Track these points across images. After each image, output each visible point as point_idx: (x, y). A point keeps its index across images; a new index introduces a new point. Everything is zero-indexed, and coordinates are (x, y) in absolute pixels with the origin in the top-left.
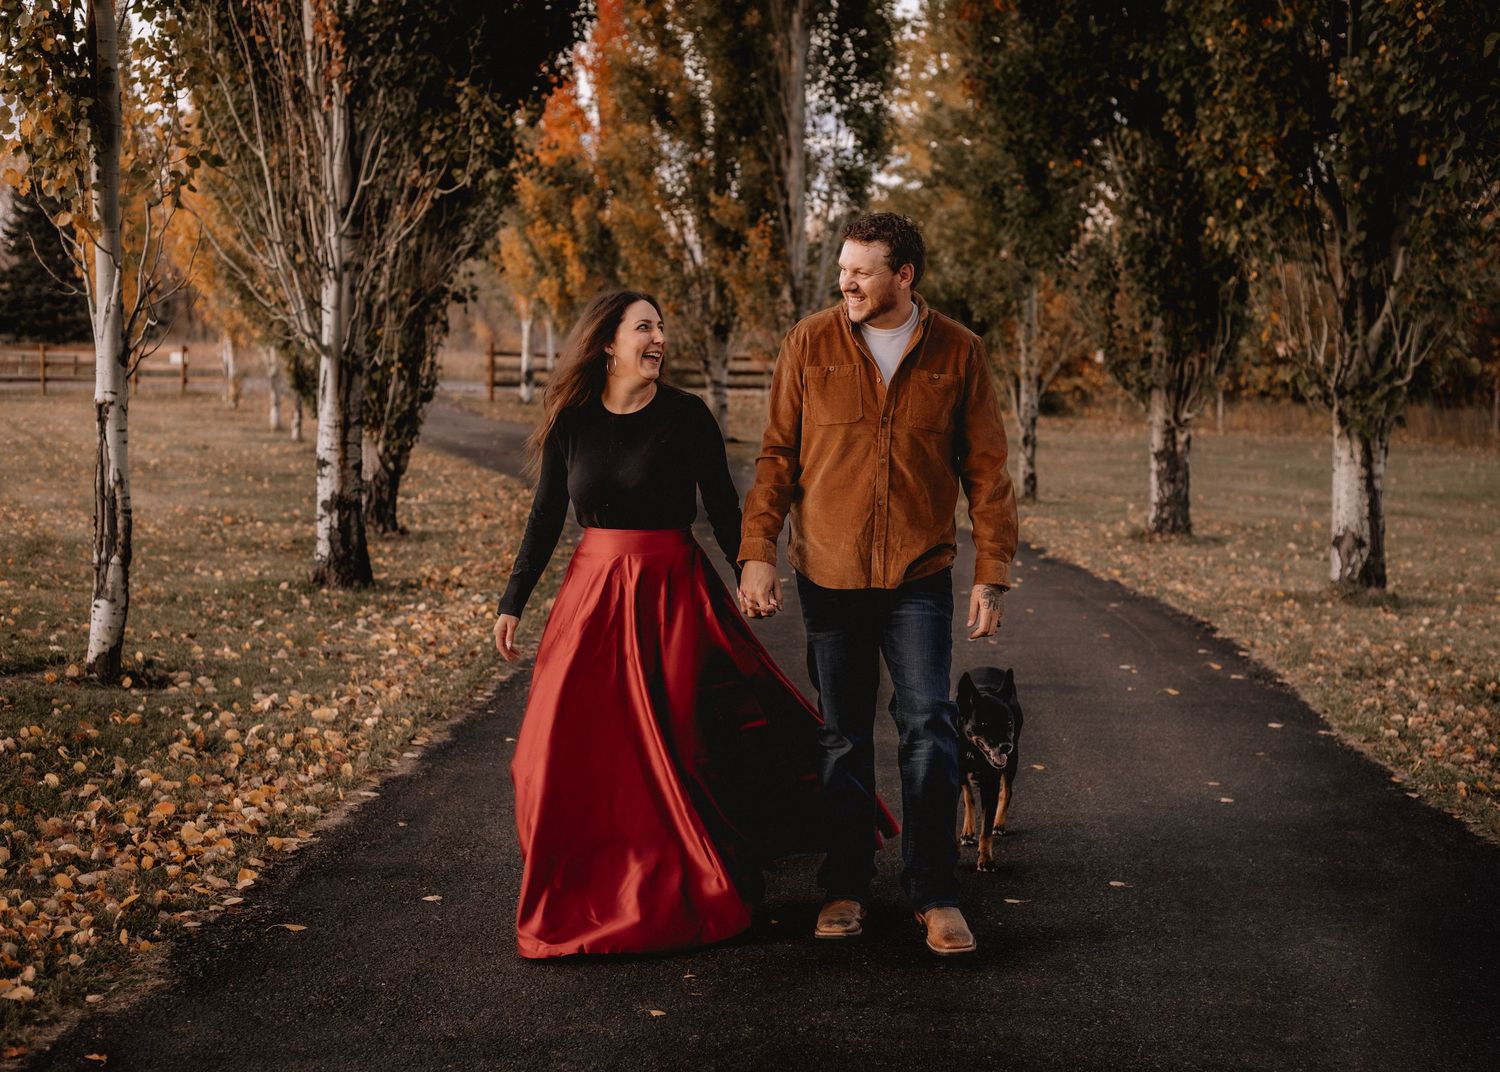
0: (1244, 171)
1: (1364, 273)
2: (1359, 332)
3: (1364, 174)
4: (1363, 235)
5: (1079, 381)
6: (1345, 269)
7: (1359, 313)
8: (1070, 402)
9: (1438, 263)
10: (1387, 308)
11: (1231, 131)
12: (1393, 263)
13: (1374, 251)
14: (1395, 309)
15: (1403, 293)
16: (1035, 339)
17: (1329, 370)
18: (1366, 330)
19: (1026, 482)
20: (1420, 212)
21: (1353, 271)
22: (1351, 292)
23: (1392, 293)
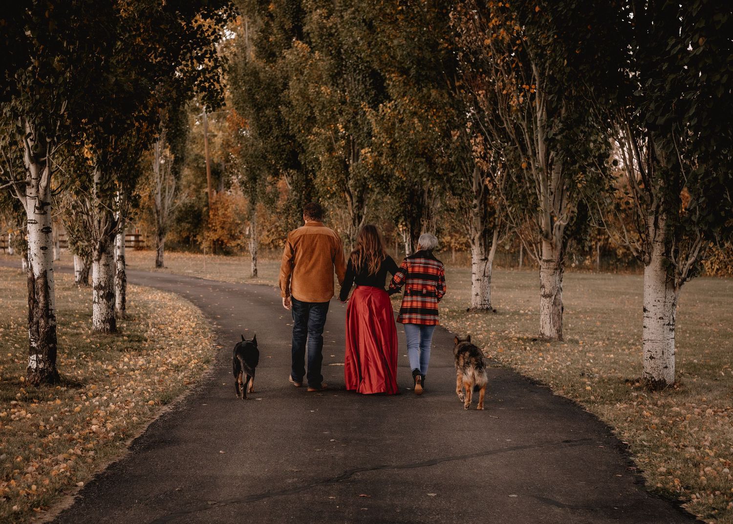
0: (329, 188)
1: (358, 212)
2: (357, 226)
3: (358, 190)
4: (357, 204)
5: (239, 242)
6: (353, 211)
7: (357, 221)
8: (235, 250)
9: (375, 210)
10: (363, 220)
11: (326, 178)
12: (364, 209)
13: (360, 207)
14: (365, 221)
15: (367, 217)
16: (255, 227)
17: (350, 235)
18: (358, 226)
19: (254, 271)
20: (370, 198)
21: (355, 212)
22: (355, 216)
23: (364, 217)
